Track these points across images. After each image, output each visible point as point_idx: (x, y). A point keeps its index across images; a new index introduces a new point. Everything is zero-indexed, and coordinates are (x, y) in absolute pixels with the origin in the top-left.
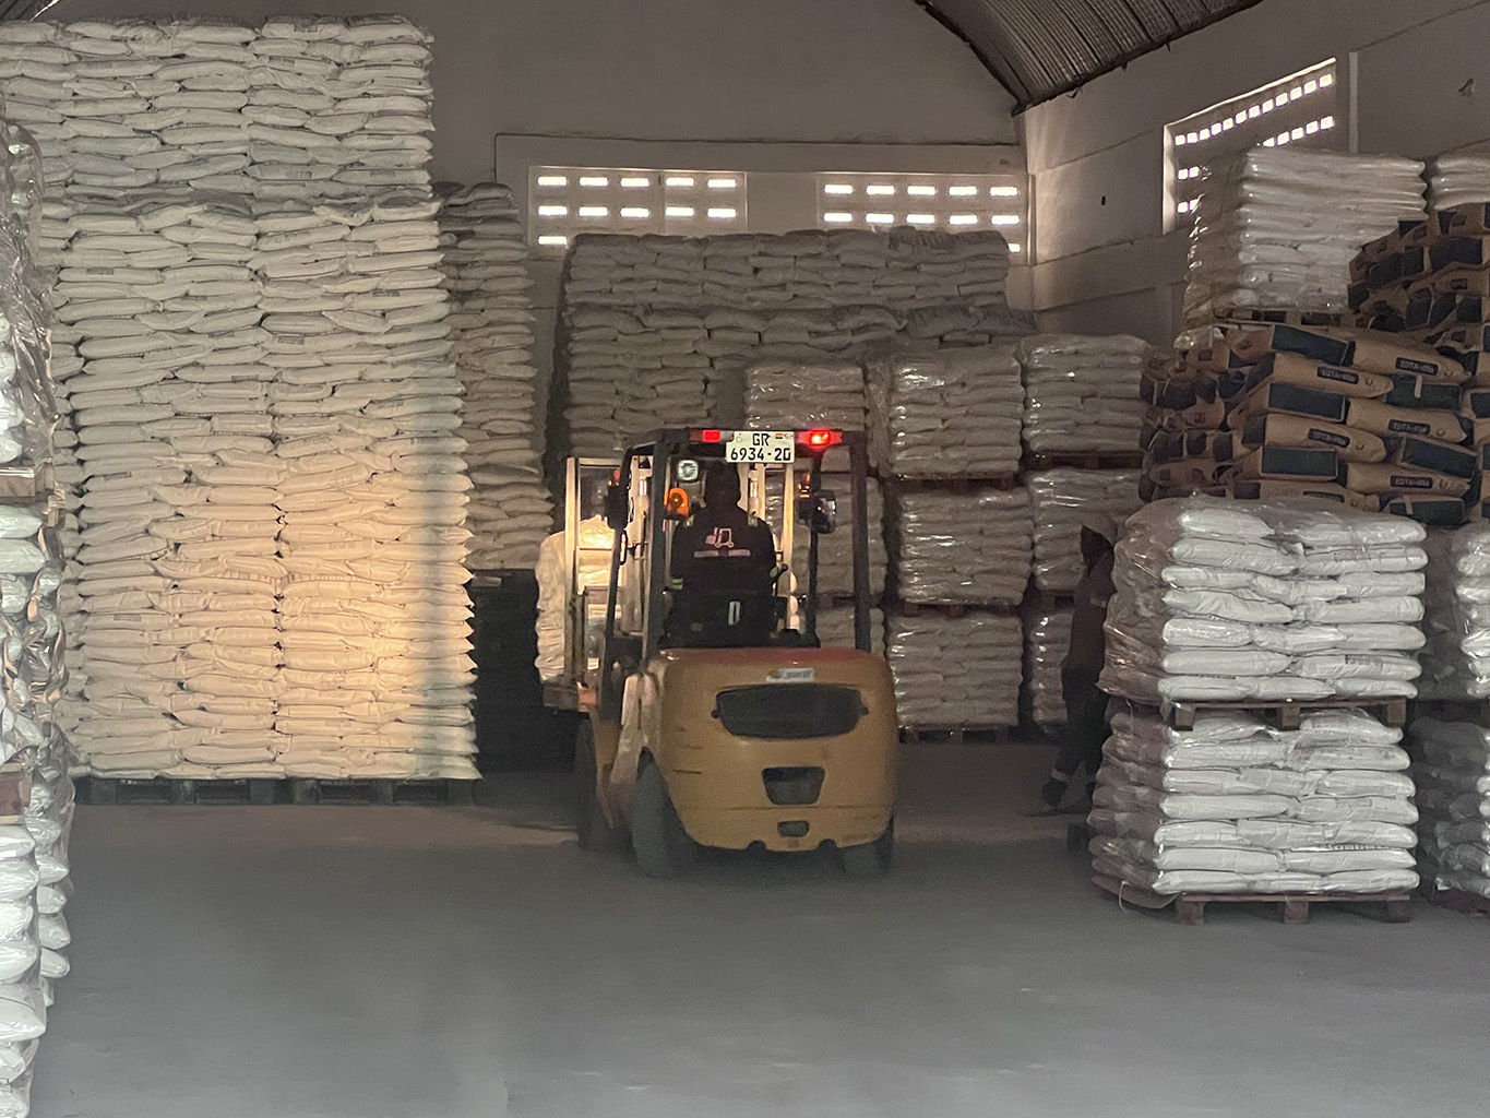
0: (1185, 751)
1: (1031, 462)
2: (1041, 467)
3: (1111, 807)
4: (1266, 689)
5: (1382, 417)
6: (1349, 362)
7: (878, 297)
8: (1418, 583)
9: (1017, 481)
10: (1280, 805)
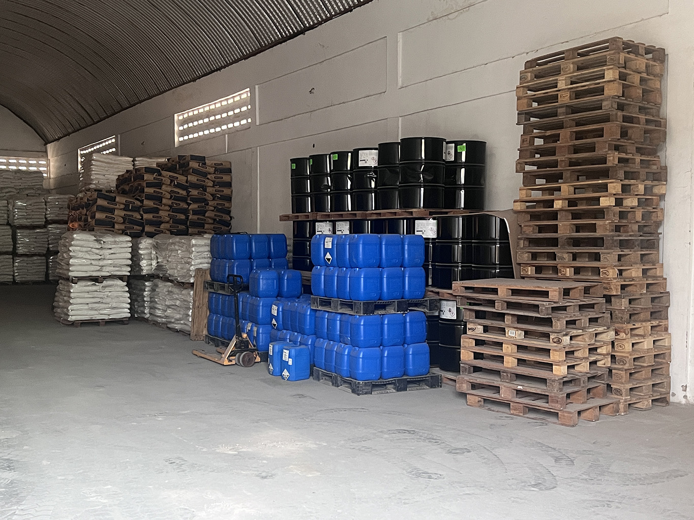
0: (75, 288)
1: (48, 222)
2: (51, 224)
3: (58, 301)
4: (95, 274)
5: (123, 213)
6: (115, 201)
7: (12, 185)
8: (130, 250)
9: (45, 227)
10: (99, 300)
